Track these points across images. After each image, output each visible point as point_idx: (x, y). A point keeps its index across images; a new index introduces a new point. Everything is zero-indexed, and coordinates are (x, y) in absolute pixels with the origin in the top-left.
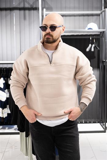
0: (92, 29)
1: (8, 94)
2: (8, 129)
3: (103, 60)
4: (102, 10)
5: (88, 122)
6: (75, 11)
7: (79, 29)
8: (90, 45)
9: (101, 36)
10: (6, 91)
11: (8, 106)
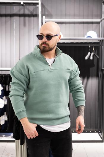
0: (91, 37)
1: (6, 101)
2: (5, 137)
3: (102, 69)
4: (102, 18)
5: (86, 131)
6: (74, 19)
7: (79, 37)
8: (89, 53)
9: (101, 44)
10: (4, 97)
11: (6, 113)
